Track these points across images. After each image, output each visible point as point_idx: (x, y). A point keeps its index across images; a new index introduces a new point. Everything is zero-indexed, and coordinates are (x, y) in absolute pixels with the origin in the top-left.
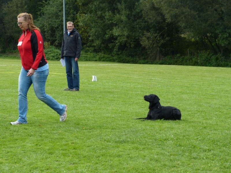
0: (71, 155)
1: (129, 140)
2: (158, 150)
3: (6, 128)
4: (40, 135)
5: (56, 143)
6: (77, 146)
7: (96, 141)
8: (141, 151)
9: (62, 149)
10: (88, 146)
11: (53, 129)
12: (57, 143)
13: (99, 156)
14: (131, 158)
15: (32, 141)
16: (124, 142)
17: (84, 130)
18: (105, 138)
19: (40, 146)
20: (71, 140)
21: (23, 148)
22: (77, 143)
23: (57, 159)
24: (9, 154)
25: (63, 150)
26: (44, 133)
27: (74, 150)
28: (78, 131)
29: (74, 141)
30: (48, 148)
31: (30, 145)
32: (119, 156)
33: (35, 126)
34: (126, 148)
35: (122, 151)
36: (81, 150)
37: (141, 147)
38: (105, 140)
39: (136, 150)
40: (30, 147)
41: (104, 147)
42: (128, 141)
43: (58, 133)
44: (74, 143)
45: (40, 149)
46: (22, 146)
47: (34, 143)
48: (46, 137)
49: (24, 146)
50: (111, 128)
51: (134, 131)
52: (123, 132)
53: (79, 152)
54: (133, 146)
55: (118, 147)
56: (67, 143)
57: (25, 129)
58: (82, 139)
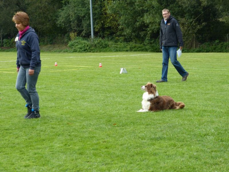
0: (103, 155)
1: (165, 136)
2: (198, 147)
3: (33, 128)
4: (69, 134)
6: (109, 145)
7: (130, 139)
8: (179, 148)
9: (92, 149)
10: (121, 145)
11: (82, 127)
12: (87, 143)
13: (133, 155)
14: (168, 157)
15: (61, 141)
16: (160, 138)
17: (116, 127)
18: (139, 135)
19: (69, 146)
20: (102, 139)
21: (51, 149)
22: (108, 142)
23: (88, 159)
24: (37, 155)
25: (95, 150)
26: (73, 131)
27: (106, 150)
28: (110, 129)
29: (106, 140)
30: (77, 148)
31: (59, 145)
32: (155, 154)
33: (63, 124)
34: (163, 145)
35: (158, 149)
36: (114, 149)
37: (179, 144)
38: (139, 138)
39: (173, 147)
40: (59, 147)
41: (138, 145)
42: (165, 138)
43: (89, 132)
44: (105, 142)
45: (69, 149)
46: (50, 147)
47: (62, 143)
48: (76, 136)
49: (52, 146)
50: (146, 124)
51: (170, 127)
52: (159, 128)
53: (111, 151)
54: (170, 142)
55: (154, 144)
56: (98, 142)
57: (52, 128)
58: (115, 137)
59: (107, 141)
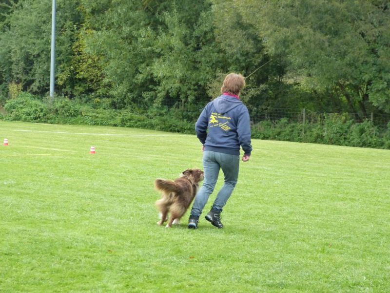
1: (291, 282)
3: (51, 254)
4: (122, 268)
5: (161, 283)
6: (201, 290)
11: (138, 259)
15: (115, 279)
16: (283, 285)
17: (196, 262)
18: (246, 277)
19: (133, 288)
20: (185, 280)
26: (126, 265)
28: (187, 264)
29: (191, 282)
31: (115, 286)
33: (101, 251)
38: (247, 282)
40: (118, 289)
42: (290, 285)
43: (154, 267)
44: (193, 285)
46: (103, 287)
47: (119, 282)
48: (136, 273)
50: (245, 260)
52: (271, 268)
56: (180, 285)
57: (86, 256)
58: (203, 279)
59: (195, 284)
